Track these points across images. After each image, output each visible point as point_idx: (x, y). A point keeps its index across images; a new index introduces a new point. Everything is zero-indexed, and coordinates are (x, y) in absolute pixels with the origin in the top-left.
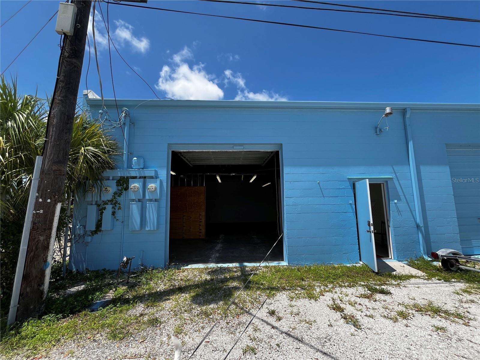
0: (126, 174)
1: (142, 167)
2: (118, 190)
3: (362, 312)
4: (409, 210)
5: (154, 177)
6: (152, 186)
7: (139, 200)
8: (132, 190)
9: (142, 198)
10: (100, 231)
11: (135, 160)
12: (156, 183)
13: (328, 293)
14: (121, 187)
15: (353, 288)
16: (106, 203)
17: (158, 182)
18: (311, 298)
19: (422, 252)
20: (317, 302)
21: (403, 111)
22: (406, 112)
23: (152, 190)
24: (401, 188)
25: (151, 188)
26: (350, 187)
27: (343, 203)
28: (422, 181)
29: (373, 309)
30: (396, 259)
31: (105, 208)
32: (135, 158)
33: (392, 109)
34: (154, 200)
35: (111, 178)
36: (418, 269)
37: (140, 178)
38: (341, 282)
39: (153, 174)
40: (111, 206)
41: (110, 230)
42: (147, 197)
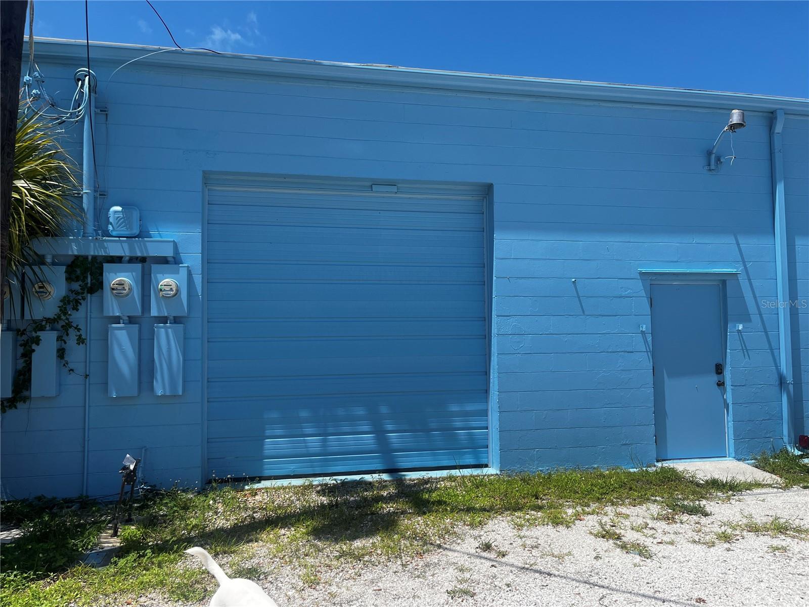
0: (92, 251)
1: (136, 231)
2: (72, 291)
3: (655, 538)
4: (767, 346)
5: (169, 259)
6: (167, 281)
7: (132, 320)
8: (115, 292)
9: (140, 315)
10: (25, 399)
11: (116, 212)
12: (178, 273)
13: (590, 517)
14: (80, 283)
15: (640, 507)
16: (42, 326)
17: (183, 273)
18: (557, 524)
19: (786, 439)
20: (569, 529)
21: (771, 115)
22: (776, 118)
23: (169, 292)
24: (755, 297)
25: (167, 288)
26: (643, 293)
27: (628, 331)
28: (797, 282)
29: (675, 533)
30: (733, 455)
31: (37, 341)
32: (119, 208)
33: (743, 116)
34: (172, 318)
35: (49, 259)
36: (773, 472)
37: (133, 260)
38: (617, 498)
39: (168, 252)
40: (54, 334)
41: (54, 395)
42: (154, 312)
